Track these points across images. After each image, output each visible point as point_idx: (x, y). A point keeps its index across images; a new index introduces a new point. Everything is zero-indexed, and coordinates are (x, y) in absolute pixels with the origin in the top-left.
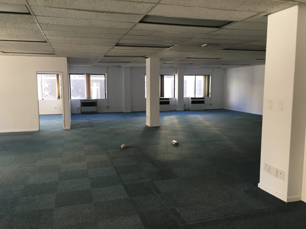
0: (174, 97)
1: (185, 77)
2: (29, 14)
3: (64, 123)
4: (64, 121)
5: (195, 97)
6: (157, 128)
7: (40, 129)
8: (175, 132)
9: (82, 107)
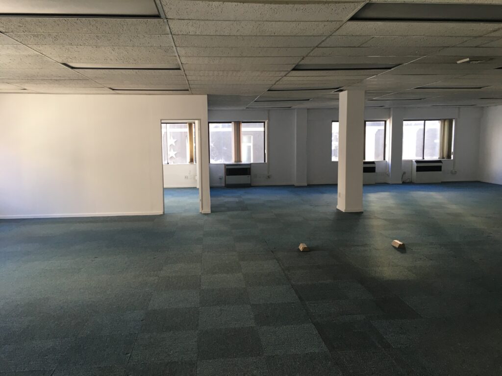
0: (384, 159)
1: (405, 123)
2: (158, 16)
3: (201, 202)
4: (202, 200)
5: (423, 159)
6: (359, 215)
7: (165, 213)
8: (394, 223)
9: (227, 177)
